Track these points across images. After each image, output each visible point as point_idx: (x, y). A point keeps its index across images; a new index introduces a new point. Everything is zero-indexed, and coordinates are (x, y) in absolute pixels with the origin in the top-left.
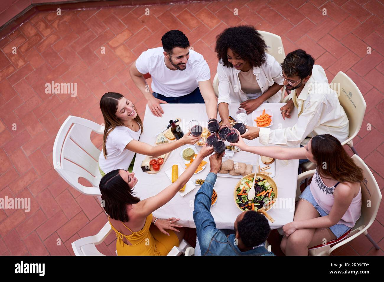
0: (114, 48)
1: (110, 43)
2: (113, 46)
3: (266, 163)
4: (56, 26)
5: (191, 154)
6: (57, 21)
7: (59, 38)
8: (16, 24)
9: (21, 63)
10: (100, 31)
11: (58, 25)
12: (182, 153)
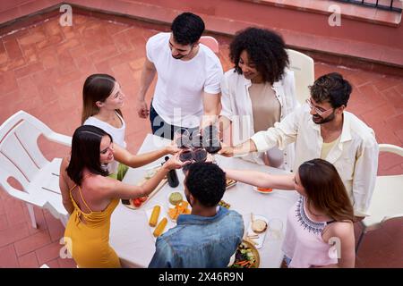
0: (134, 70)
1: (131, 64)
2: (133, 67)
3: (255, 231)
4: (81, 32)
5: (178, 199)
6: (84, 27)
7: (80, 44)
8: (40, 17)
9: (33, 59)
10: (125, 48)
11: (83, 32)
12: (169, 196)
